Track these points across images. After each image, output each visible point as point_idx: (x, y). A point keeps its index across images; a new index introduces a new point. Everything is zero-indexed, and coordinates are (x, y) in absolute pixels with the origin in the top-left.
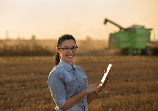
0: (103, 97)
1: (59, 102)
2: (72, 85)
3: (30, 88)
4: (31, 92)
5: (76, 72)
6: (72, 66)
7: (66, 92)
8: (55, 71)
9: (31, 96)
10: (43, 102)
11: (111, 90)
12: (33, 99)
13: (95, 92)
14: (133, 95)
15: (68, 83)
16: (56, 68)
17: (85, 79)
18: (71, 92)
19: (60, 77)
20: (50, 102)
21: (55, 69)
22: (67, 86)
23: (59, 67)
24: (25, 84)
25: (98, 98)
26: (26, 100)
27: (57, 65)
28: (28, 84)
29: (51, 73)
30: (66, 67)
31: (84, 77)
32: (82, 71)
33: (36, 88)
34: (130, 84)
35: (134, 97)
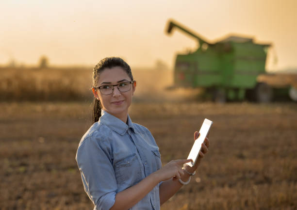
0: (191, 191)
1: (101, 200)
2: (130, 165)
3: (36, 169)
4: (38, 178)
5: (135, 136)
6: (127, 123)
7: (116, 178)
8: (93, 135)
9: (38, 188)
10: (64, 199)
11: (209, 175)
12: (43, 193)
13: (175, 178)
14: (255, 187)
15: (120, 161)
16: (94, 127)
17: (156, 153)
18: (128, 178)
19: (104, 147)
20: (78, 201)
21: (93, 131)
22: (117, 166)
23: (100, 126)
24: (25, 161)
25: (181, 192)
26: (27, 195)
27: (95, 122)
28: (31, 161)
29: (85, 139)
30: (114, 126)
31: (154, 149)
32: (148, 134)
33: (49, 170)
34: (248, 164)
35: (257, 192)
